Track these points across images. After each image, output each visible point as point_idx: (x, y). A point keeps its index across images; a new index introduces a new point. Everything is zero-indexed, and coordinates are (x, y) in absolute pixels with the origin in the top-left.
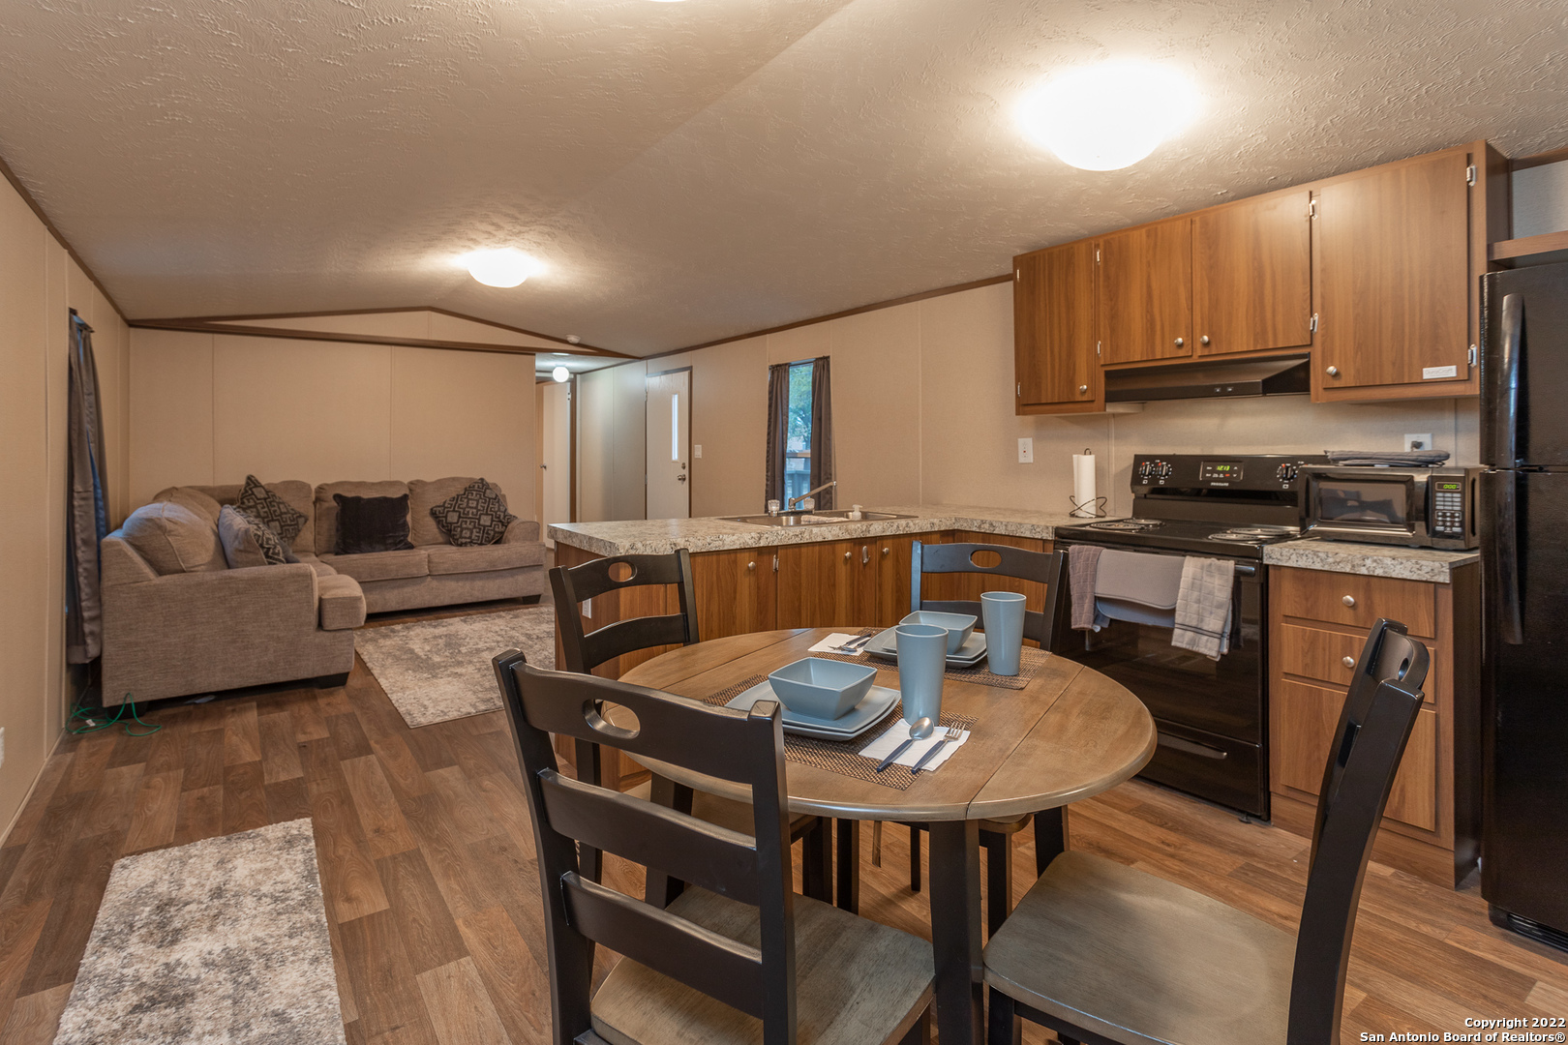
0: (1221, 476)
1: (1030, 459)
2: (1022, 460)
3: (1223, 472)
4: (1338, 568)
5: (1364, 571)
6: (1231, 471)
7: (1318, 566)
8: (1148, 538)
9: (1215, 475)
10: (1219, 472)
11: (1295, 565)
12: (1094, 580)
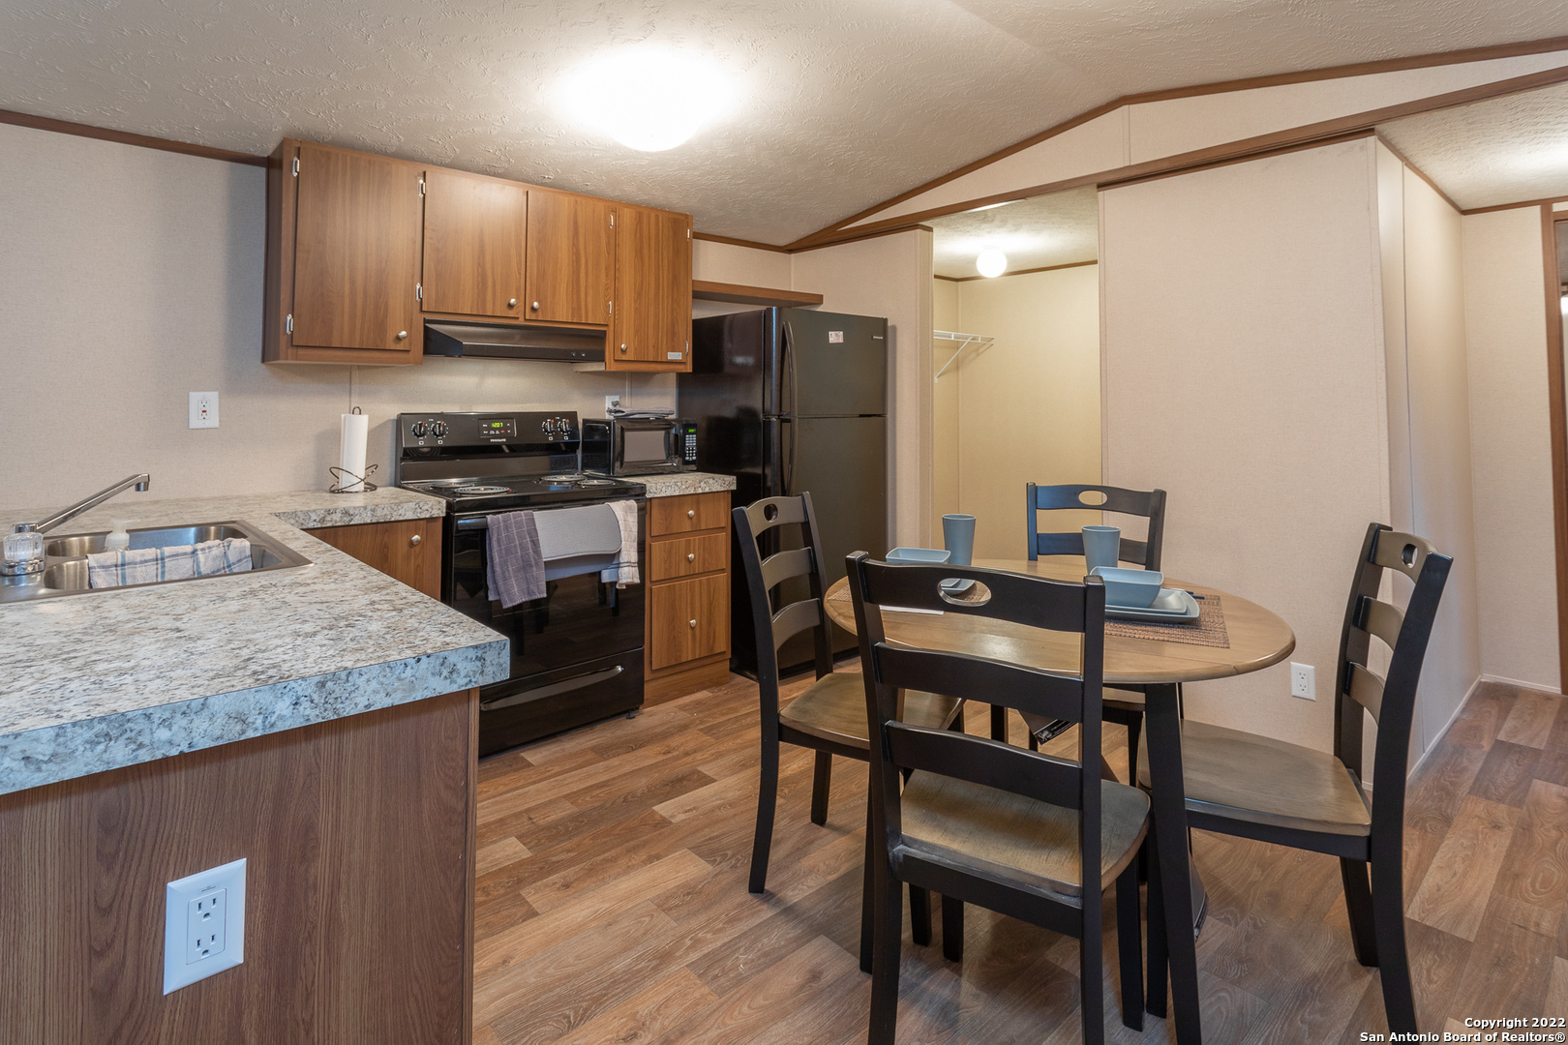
0: (497, 432)
1: (213, 421)
2: (196, 422)
3: (499, 429)
4: (687, 492)
5: (700, 491)
6: (505, 428)
7: (677, 493)
8: (529, 496)
9: (492, 432)
10: (495, 429)
11: (664, 495)
12: (535, 543)
